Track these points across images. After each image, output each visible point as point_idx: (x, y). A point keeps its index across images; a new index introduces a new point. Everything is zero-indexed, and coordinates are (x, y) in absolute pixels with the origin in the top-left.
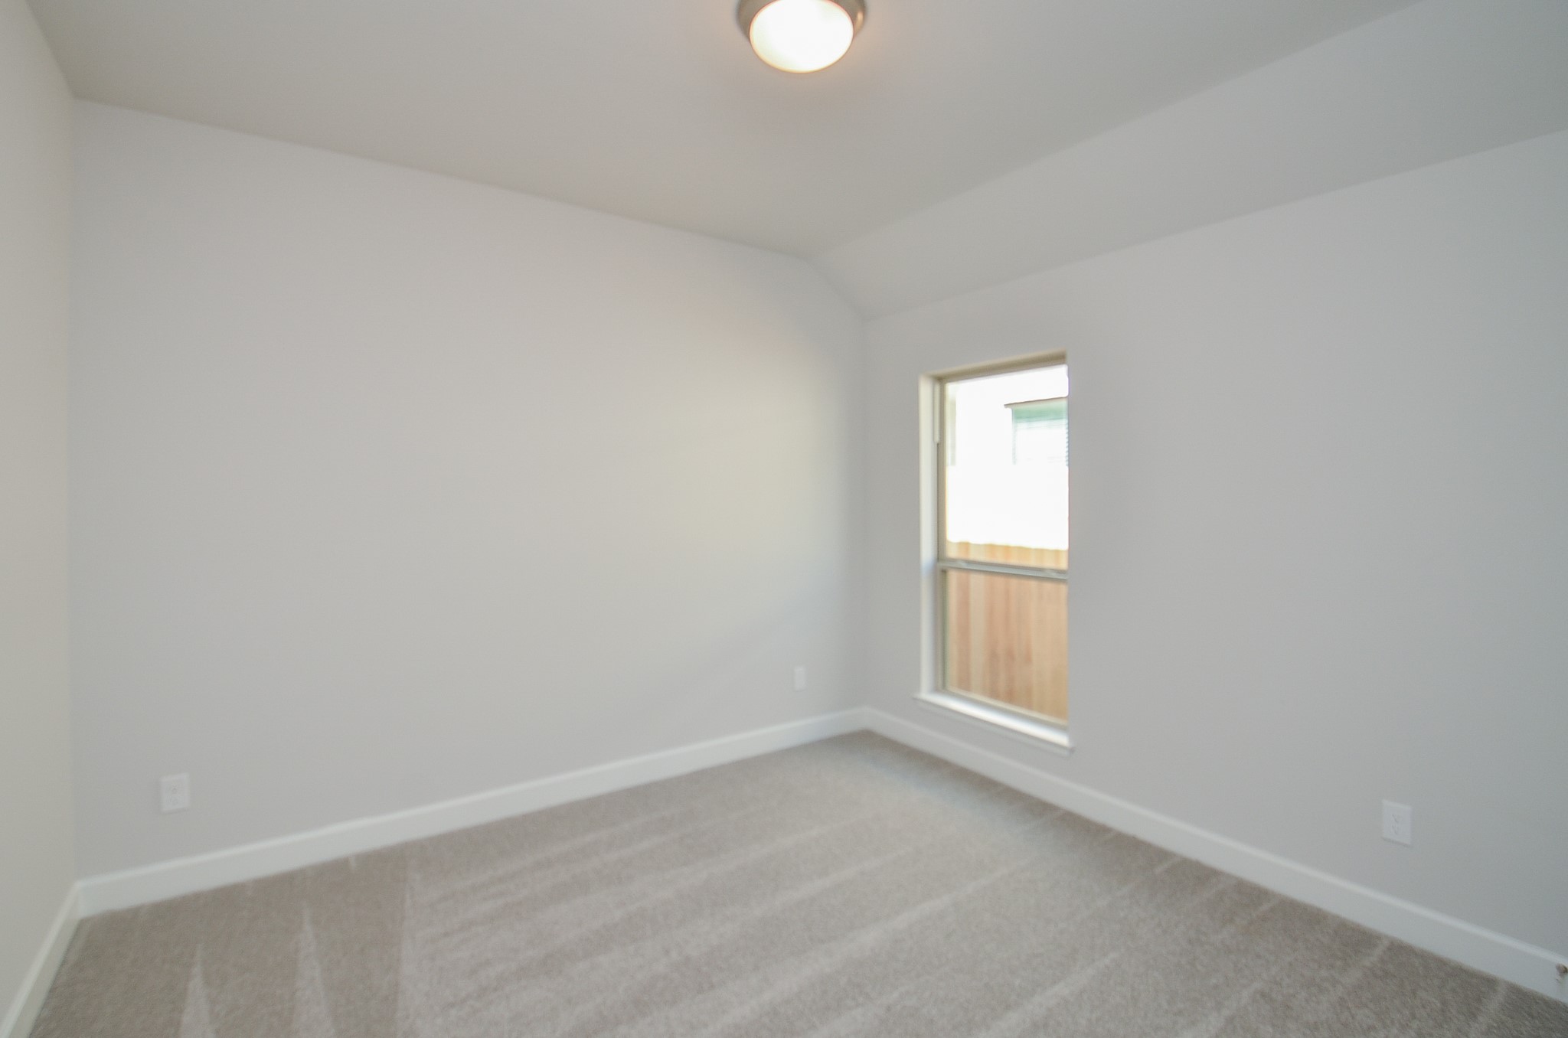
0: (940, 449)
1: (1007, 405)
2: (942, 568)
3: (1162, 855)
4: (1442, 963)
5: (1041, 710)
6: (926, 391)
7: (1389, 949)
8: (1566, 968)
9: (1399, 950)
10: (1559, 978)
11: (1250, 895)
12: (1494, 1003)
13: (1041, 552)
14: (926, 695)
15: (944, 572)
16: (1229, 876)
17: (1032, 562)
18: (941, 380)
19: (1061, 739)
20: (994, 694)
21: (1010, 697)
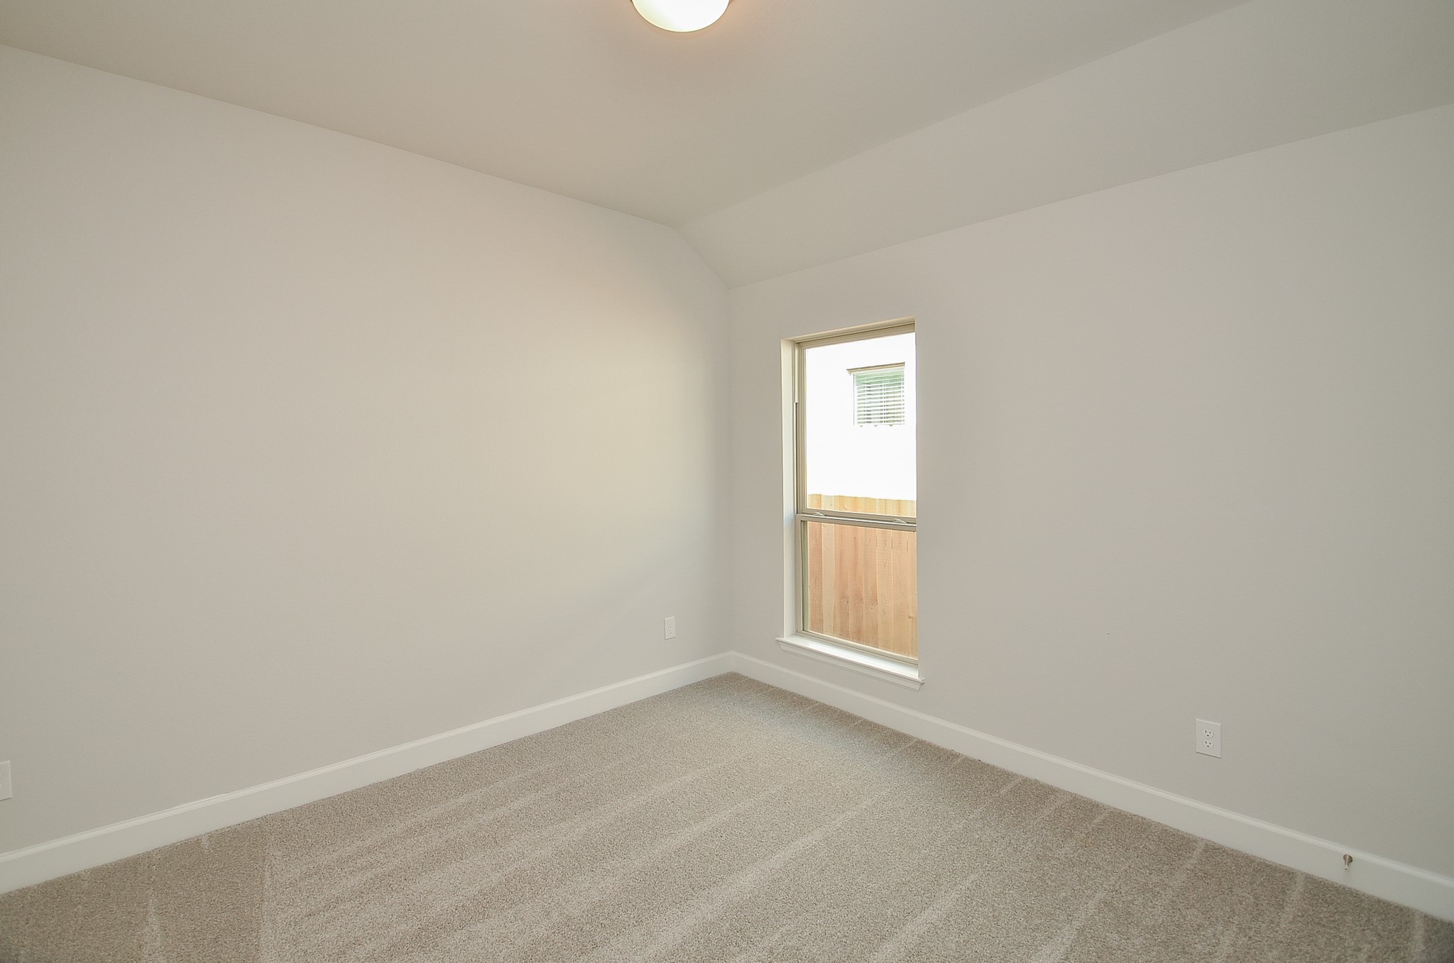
0: (799, 409)
1: (850, 370)
2: (803, 517)
3: (1007, 776)
4: (1249, 860)
5: (886, 647)
6: (786, 354)
7: (1206, 851)
8: (1350, 857)
9: (1213, 850)
10: (1346, 867)
11: (1084, 809)
12: (1296, 893)
13: (885, 502)
14: (787, 638)
15: (804, 522)
16: (1065, 792)
17: (878, 512)
18: (800, 345)
19: (913, 674)
20: (844, 633)
21: (858, 636)
